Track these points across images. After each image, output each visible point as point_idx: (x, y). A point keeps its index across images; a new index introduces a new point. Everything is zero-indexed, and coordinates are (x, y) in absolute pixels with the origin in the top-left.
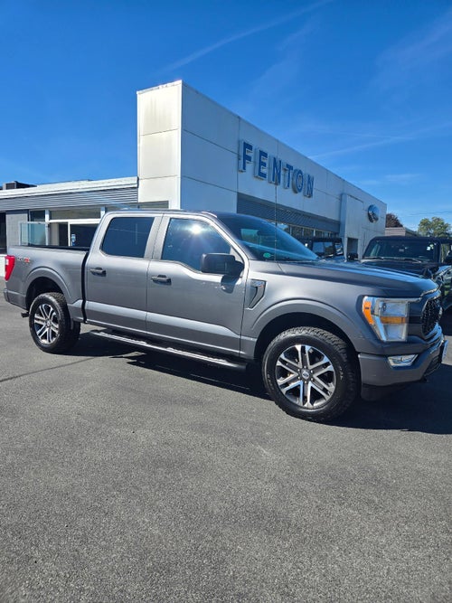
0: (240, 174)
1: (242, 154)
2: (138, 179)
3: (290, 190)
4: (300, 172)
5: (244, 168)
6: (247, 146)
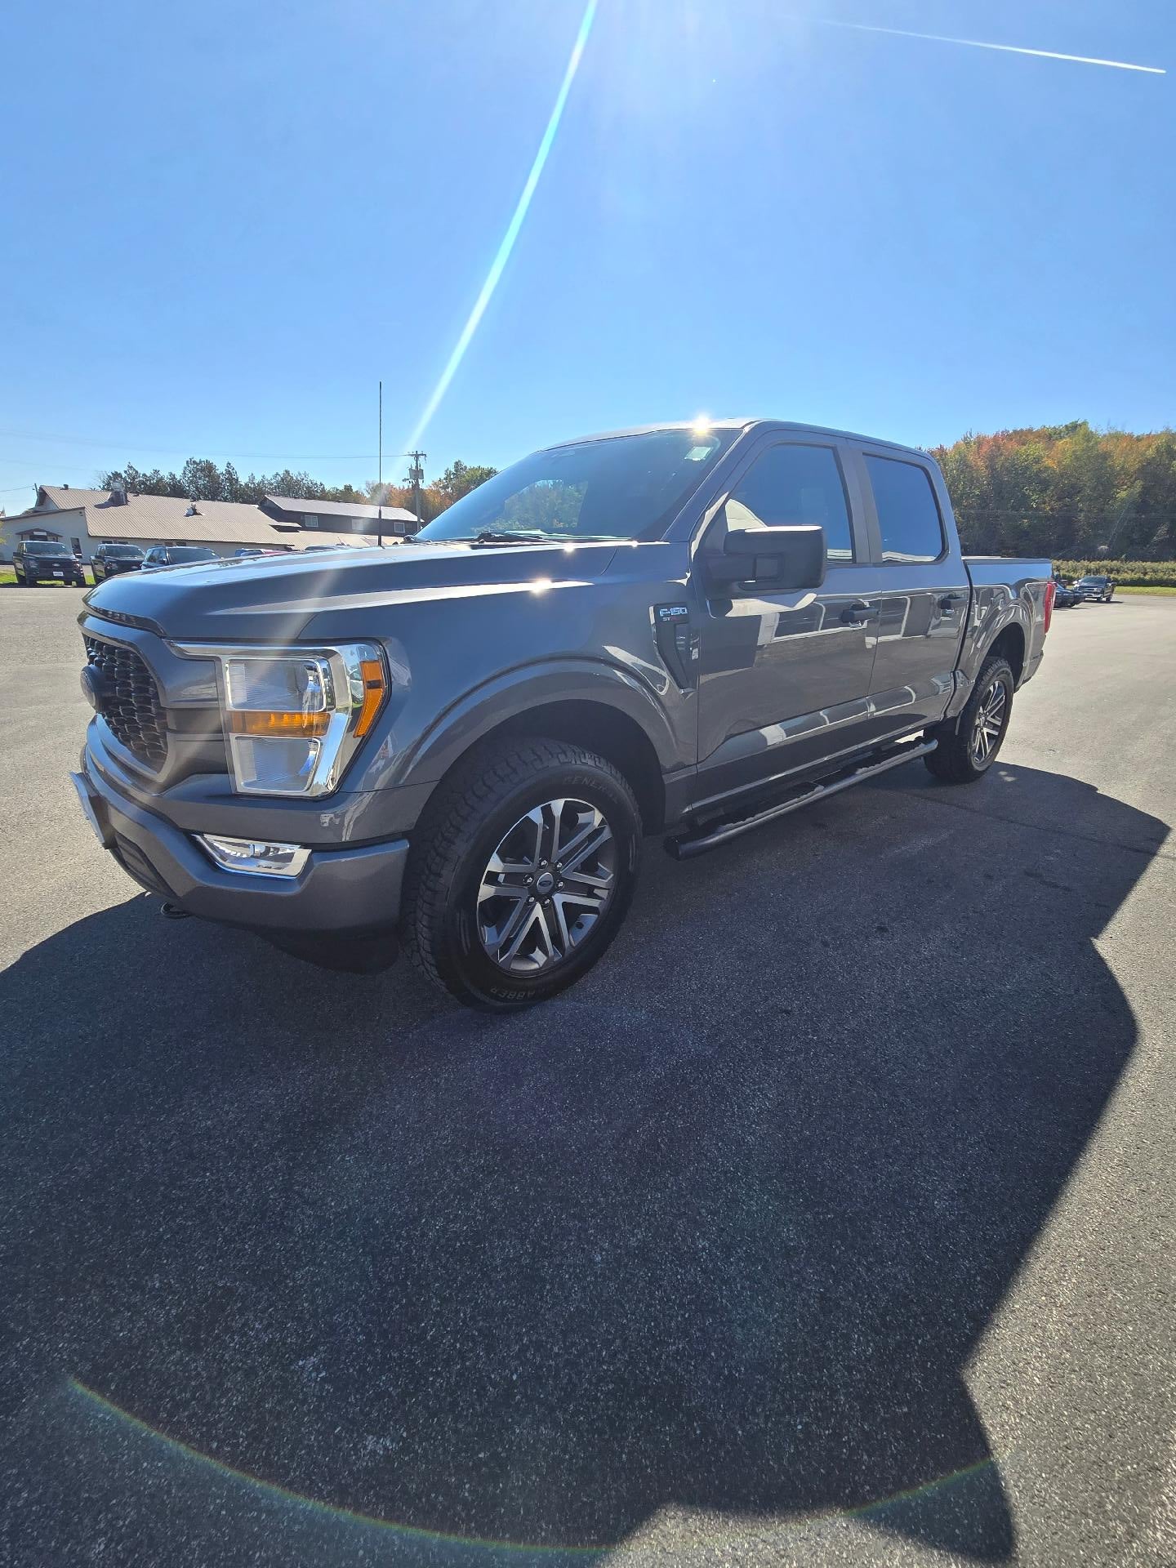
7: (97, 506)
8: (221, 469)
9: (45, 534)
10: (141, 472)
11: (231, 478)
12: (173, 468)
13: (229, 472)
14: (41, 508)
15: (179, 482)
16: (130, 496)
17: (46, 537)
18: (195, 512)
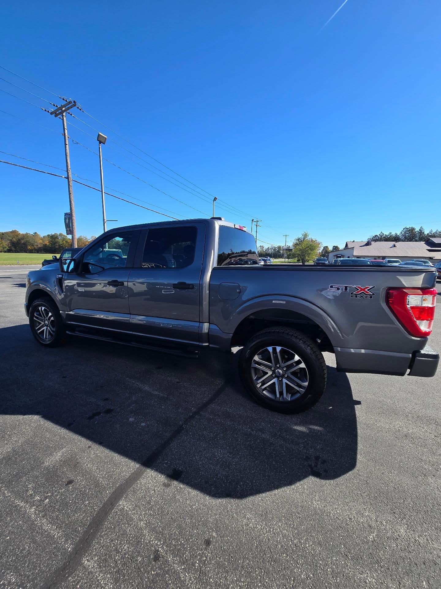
7: (360, 246)
8: (417, 229)
9: (340, 255)
10: (385, 234)
11: (421, 232)
12: (397, 231)
13: (420, 230)
14: (346, 248)
15: (398, 236)
16: (372, 243)
17: (341, 256)
18: (394, 246)
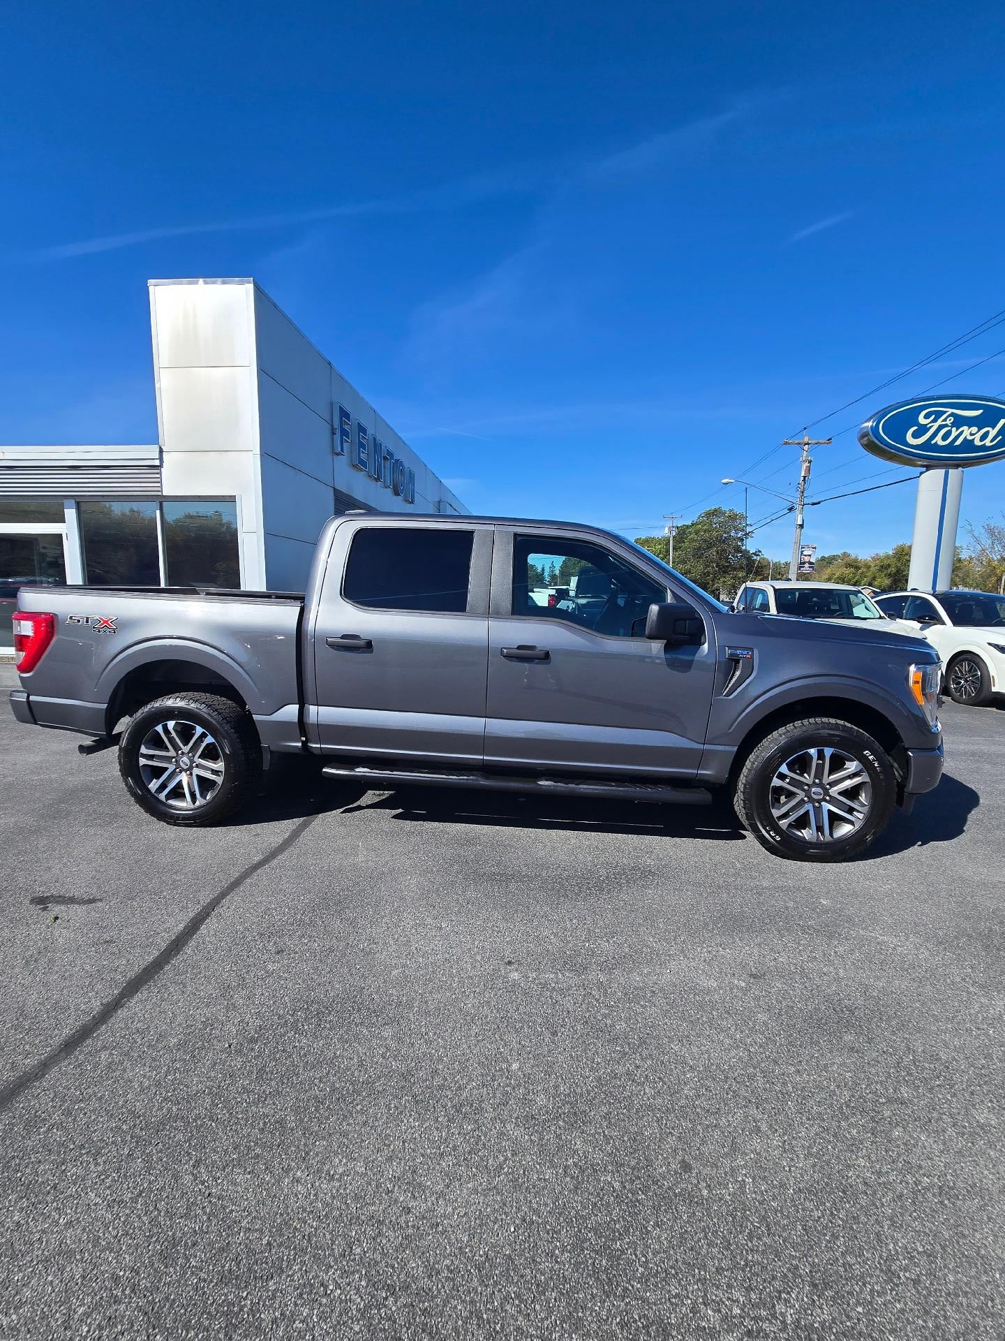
0: (335, 457)
1: (336, 424)
2: (161, 451)
3: (389, 491)
4: (401, 463)
5: (342, 450)
6: (344, 414)
